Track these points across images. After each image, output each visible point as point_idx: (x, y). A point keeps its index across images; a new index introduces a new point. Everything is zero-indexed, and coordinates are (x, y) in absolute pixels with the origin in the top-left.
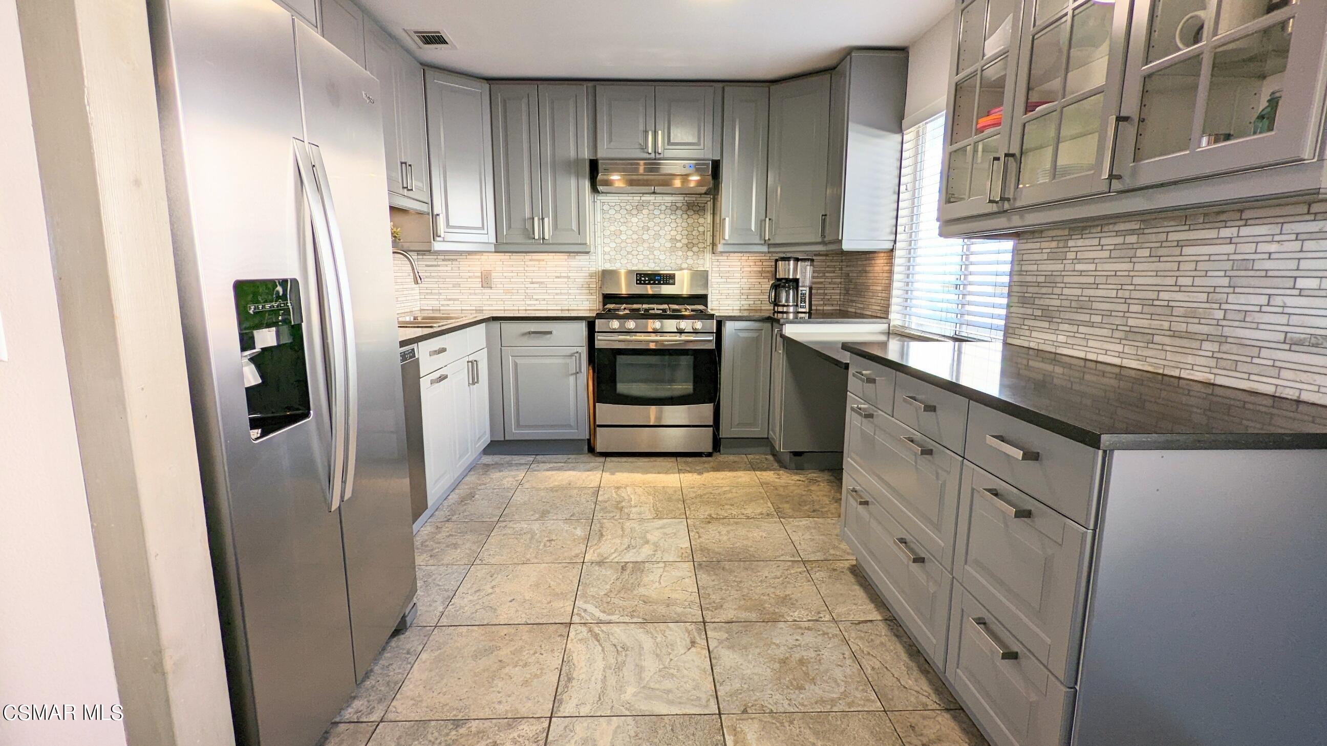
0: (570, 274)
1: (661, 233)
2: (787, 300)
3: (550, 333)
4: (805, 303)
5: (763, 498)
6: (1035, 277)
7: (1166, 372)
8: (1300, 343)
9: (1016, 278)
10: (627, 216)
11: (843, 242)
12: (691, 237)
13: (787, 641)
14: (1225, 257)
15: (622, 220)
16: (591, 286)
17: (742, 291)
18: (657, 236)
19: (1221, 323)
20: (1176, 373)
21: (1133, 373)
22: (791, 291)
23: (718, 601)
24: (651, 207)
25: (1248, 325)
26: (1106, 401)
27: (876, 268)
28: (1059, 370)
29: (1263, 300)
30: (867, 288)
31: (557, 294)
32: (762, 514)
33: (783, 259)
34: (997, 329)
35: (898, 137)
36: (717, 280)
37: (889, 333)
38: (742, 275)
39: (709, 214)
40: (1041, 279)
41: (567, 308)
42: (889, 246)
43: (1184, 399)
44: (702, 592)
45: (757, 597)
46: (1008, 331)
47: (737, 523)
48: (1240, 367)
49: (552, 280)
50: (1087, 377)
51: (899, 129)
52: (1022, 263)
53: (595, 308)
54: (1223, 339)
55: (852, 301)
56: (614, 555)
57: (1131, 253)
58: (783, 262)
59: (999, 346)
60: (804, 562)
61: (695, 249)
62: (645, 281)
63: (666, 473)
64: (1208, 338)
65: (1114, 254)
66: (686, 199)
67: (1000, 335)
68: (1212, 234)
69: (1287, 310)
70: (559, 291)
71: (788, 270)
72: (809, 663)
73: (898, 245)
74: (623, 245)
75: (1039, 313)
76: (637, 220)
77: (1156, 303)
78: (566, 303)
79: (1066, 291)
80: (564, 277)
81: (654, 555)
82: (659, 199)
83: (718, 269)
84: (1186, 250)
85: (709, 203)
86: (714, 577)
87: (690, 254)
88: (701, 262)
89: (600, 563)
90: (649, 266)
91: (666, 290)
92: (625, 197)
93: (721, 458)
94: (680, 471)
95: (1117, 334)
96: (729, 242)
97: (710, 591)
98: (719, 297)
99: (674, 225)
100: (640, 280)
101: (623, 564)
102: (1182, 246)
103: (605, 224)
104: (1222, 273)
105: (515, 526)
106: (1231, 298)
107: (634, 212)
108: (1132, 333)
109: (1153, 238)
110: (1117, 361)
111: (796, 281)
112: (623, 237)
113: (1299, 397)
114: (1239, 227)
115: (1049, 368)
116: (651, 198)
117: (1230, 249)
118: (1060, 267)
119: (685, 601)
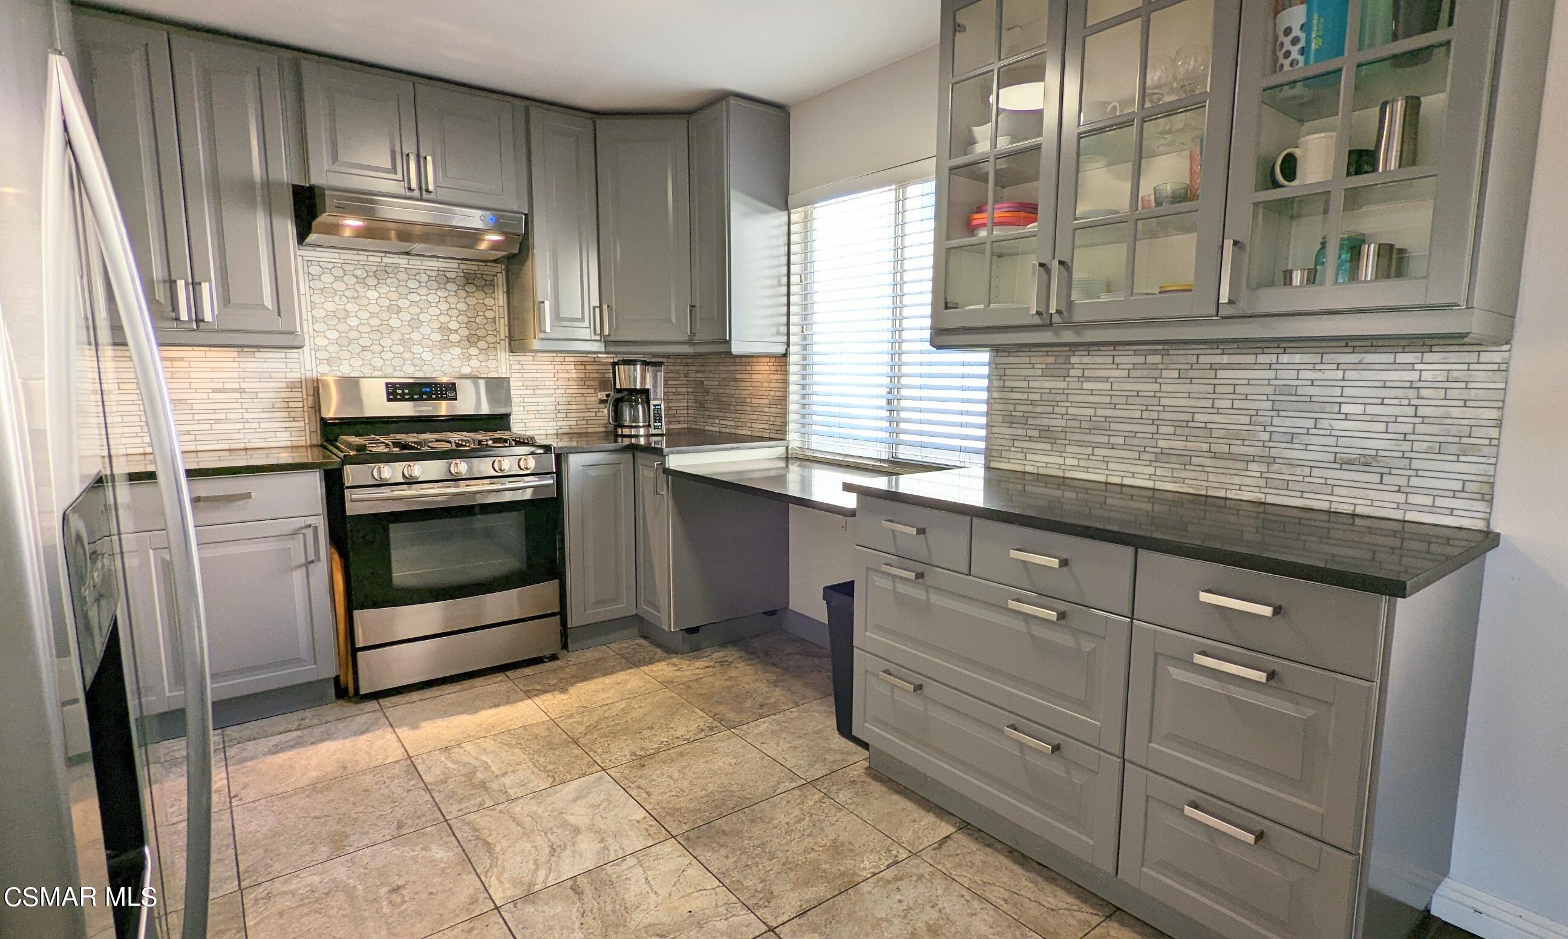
0: (243, 385)
1: (422, 317)
2: (635, 419)
3: (248, 495)
4: (660, 421)
5: (683, 705)
6: (1026, 395)
7: (1209, 493)
8: (1350, 462)
9: (996, 395)
10: (357, 287)
11: (733, 342)
12: (474, 326)
13: (891, 908)
14: (1266, 382)
15: (348, 293)
16: (291, 405)
17: (558, 407)
18: (415, 323)
19: (1267, 444)
20: (1222, 494)
21: (1170, 495)
22: (640, 407)
23: (760, 887)
24: (402, 276)
25: (1296, 446)
26: (1138, 525)
27: (754, 376)
28: (1070, 495)
29: (1310, 423)
30: (742, 402)
31: (217, 421)
32: (702, 730)
33: (626, 362)
34: (976, 452)
35: (783, 217)
36: (521, 392)
37: (787, 458)
38: (558, 383)
39: (501, 291)
40: (1037, 397)
41: (242, 446)
42: (781, 349)
43: (1233, 519)
44: (727, 881)
45: (802, 859)
46: (989, 454)
47: (681, 755)
48: (1291, 485)
49: (205, 396)
50: (1110, 501)
51: (785, 206)
52: (1005, 378)
53: (303, 443)
54: (1271, 460)
55: (714, 417)
56: (542, 874)
57: (1156, 373)
58: (627, 367)
59: (981, 472)
60: (812, 783)
61: (482, 344)
62: (403, 394)
63: (507, 703)
64: (1254, 459)
65: (1133, 373)
66: (462, 266)
67: (981, 459)
68: (1250, 359)
69: (1334, 433)
70: (223, 416)
71: (636, 377)
72: (941, 927)
73: (792, 349)
74: (354, 335)
75: (1036, 433)
76: (376, 295)
77: (1191, 424)
78: (241, 436)
79: (1071, 411)
80: (234, 390)
81: (606, 848)
82: (416, 263)
83: (520, 375)
84: (1221, 374)
85: (499, 275)
86: (723, 851)
87: (474, 351)
88: (492, 364)
89: (529, 896)
90: (406, 373)
91: (443, 408)
92: (351, 256)
93: (574, 658)
94: (529, 694)
95: (1144, 456)
96: (550, 337)
97: (736, 875)
98: (524, 417)
99: (444, 306)
100: (394, 393)
101: (570, 883)
102: (1216, 370)
103: (315, 298)
104: (1265, 397)
105: (292, 887)
106: (1276, 421)
107: (372, 281)
108: (1161, 457)
109: (1181, 359)
110: (1149, 484)
111: (645, 392)
112: (353, 321)
113: (1354, 511)
114: (1278, 354)
115: (1058, 493)
116: (402, 261)
117: (1270, 374)
118: (1063, 385)
119: (717, 906)
